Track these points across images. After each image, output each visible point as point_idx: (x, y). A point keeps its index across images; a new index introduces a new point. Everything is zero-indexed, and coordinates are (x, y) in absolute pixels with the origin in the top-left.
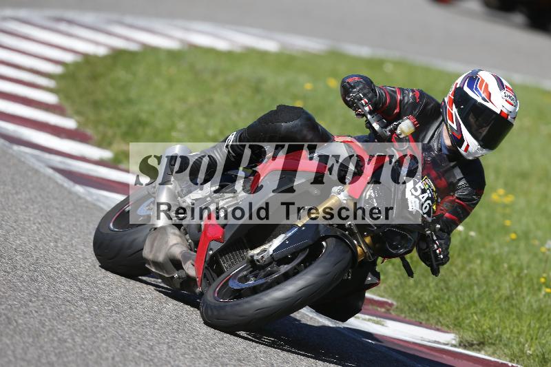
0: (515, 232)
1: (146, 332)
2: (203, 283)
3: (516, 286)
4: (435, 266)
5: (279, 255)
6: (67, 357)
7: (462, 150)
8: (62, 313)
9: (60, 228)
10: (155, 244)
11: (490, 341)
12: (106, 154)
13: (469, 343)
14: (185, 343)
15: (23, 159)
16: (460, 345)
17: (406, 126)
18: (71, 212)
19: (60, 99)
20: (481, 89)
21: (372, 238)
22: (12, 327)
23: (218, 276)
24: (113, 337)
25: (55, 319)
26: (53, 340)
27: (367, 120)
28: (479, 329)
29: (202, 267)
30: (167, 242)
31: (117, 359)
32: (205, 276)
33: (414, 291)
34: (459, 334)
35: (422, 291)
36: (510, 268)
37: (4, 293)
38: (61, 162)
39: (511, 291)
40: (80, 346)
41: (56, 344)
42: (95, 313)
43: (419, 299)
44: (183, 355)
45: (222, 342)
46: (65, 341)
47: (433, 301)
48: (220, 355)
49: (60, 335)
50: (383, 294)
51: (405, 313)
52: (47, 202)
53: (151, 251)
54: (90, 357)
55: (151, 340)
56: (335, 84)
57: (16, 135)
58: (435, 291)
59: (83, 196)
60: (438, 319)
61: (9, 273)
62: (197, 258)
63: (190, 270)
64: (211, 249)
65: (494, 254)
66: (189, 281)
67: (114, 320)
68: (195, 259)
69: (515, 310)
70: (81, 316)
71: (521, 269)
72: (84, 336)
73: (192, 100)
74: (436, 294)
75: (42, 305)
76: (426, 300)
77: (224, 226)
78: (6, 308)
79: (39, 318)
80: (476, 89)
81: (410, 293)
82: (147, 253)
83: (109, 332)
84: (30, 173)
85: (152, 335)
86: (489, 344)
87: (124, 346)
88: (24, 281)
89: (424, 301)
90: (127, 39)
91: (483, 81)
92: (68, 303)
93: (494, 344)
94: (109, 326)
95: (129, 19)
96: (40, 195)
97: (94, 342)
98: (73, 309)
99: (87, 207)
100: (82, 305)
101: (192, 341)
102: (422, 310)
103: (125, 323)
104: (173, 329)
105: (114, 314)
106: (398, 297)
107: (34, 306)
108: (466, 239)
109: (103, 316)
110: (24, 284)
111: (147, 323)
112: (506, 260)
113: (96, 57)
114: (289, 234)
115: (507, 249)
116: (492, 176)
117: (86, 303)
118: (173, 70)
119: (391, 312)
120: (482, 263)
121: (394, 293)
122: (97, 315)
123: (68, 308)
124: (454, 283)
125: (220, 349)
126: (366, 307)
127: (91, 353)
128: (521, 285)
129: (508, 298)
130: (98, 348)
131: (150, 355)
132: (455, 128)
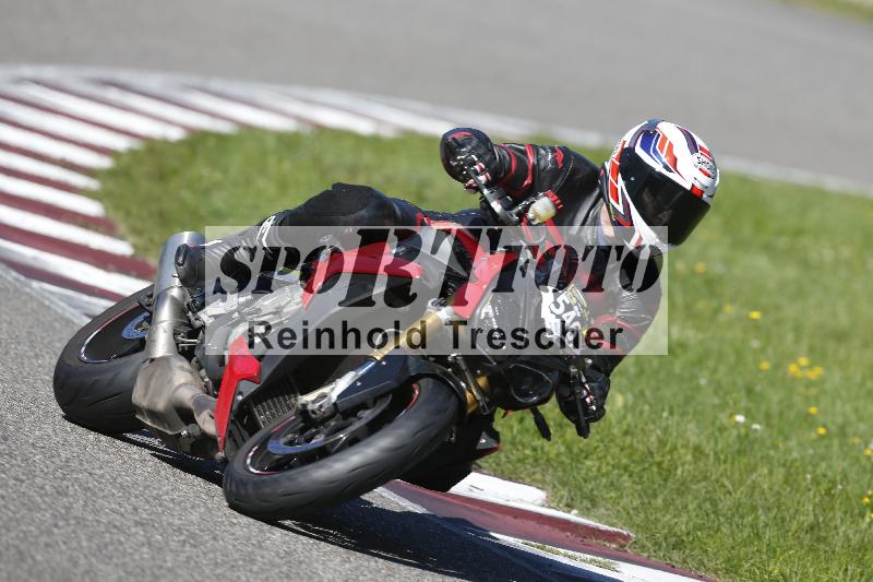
0: (825, 426)
2: (228, 445)
3: (824, 510)
4: (583, 424)
5: (345, 404)
8: (106, 546)
10: (152, 383)
15: (47, 303)
17: (542, 206)
19: (106, 209)
20: (662, 152)
21: (490, 379)
22: (25, 566)
23: (251, 435)
25: (94, 555)
27: (483, 196)
29: (226, 420)
30: (170, 381)
32: (230, 433)
36: (815, 481)
37: (14, 513)
39: (816, 516)
42: (157, 545)
43: (671, 528)
47: (693, 533)
50: (615, 521)
51: (648, 551)
53: (145, 395)
57: (37, 265)
58: (697, 516)
60: (701, 560)
61: (22, 481)
62: (218, 406)
63: (207, 424)
64: (240, 393)
65: (791, 458)
66: (205, 442)
67: (188, 557)
68: (215, 407)
69: (822, 547)
70: (136, 550)
71: (834, 483)
74: (698, 521)
75: (74, 532)
76: (681, 531)
77: (260, 358)
78: (17, 537)
79: (69, 553)
80: (655, 151)
81: (657, 520)
82: (139, 397)
84: (57, 325)
88: (46, 495)
89: (679, 533)
90: (213, 115)
91: (665, 138)
92: (115, 530)
94: (179, 566)
95: (217, 84)
98: (122, 539)
100: (137, 533)
102: (675, 547)
103: (205, 562)
104: (281, 572)
105: (187, 548)
106: (638, 526)
107: (61, 535)
108: (747, 435)
109: (171, 551)
110: (46, 499)
111: (241, 563)
112: (810, 468)
113: (165, 142)
114: (362, 372)
115: (811, 451)
116: (790, 337)
117: (144, 531)
118: (287, 166)
119: (626, 548)
120: (771, 472)
121: (631, 518)
122: (160, 549)
123: (115, 537)
124: (726, 503)
126: (586, 541)
128: (832, 508)
129: (812, 528)
132: (622, 211)
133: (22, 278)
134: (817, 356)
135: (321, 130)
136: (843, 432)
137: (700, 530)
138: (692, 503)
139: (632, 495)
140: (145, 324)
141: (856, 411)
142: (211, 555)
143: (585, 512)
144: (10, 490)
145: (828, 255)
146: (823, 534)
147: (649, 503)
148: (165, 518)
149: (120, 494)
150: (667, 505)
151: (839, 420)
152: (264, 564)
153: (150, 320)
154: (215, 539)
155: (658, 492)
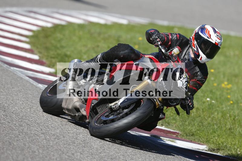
0: (232, 101)
1: (71, 147)
3: (233, 124)
4: (188, 111)
6: (36, 159)
7: (199, 59)
8: (33, 140)
9: (32, 103)
12: (52, 70)
13: (212, 149)
14: (88, 152)
15: (15, 73)
16: (209, 150)
17: (176, 51)
18: (37, 96)
19: (31, 46)
20: (206, 33)
22: (11, 146)
23: (96, 115)
24: (56, 150)
25: (30, 143)
26: (29, 152)
27: (159, 48)
28: (217, 143)
29: (89, 111)
31: (58, 159)
32: (90, 115)
33: (188, 127)
34: (208, 145)
35: (192, 127)
36: (230, 116)
37: (8, 132)
38: (32, 74)
39: (231, 126)
40: (42, 154)
41: (31, 153)
43: (191, 130)
44: (87, 157)
46: (35, 152)
47: (196, 131)
48: (103, 157)
49: (32, 149)
50: (175, 129)
51: (184, 137)
52: (26, 91)
54: (46, 159)
58: (198, 127)
60: (199, 139)
61: (9, 123)
63: (84, 112)
64: (93, 103)
65: (223, 110)
66: (83, 117)
67: (57, 142)
68: (86, 108)
70: (42, 141)
71: (235, 116)
72: (43, 150)
73: (89, 46)
74: (198, 128)
75: (25, 136)
78: (9, 138)
79: (23, 142)
80: (204, 33)
81: (187, 128)
83: (54, 148)
84: (18, 79)
85: (73, 149)
86: (222, 149)
87: (61, 154)
89: (193, 132)
91: (207, 29)
92: (36, 136)
93: (224, 150)
94: (54, 145)
95: (61, 11)
96: (23, 89)
97: (48, 152)
98: (38, 138)
100: (42, 136)
101: (91, 151)
102: (192, 135)
103: (61, 143)
104: (82, 146)
105: (56, 140)
106: (182, 130)
107: (21, 137)
108: (211, 104)
109: (52, 141)
110: (17, 127)
111: (71, 143)
112: (229, 113)
113: (47, 28)
115: (229, 108)
116: (222, 76)
117: (44, 135)
118: (81, 33)
119: (178, 136)
120: (218, 114)
121: (179, 128)
122: (49, 140)
123: (36, 137)
124: (205, 123)
125: (103, 154)
126: (167, 135)
127: (46, 157)
128: (235, 124)
129: (229, 129)
130: (50, 154)
131: (73, 158)
132: (196, 50)
133: (8, 66)
134: (230, 81)
136: (237, 102)
137: (199, 131)
138: (196, 123)
139: (180, 122)
141: (241, 96)
142: (63, 142)
143: (166, 126)
144: (6, 125)
145: (232, 53)
146: (233, 131)
147: (184, 124)
148: (50, 132)
149: (37, 126)
150: (189, 124)
151: (236, 99)
152: (78, 144)
154: (64, 137)
155: (187, 120)
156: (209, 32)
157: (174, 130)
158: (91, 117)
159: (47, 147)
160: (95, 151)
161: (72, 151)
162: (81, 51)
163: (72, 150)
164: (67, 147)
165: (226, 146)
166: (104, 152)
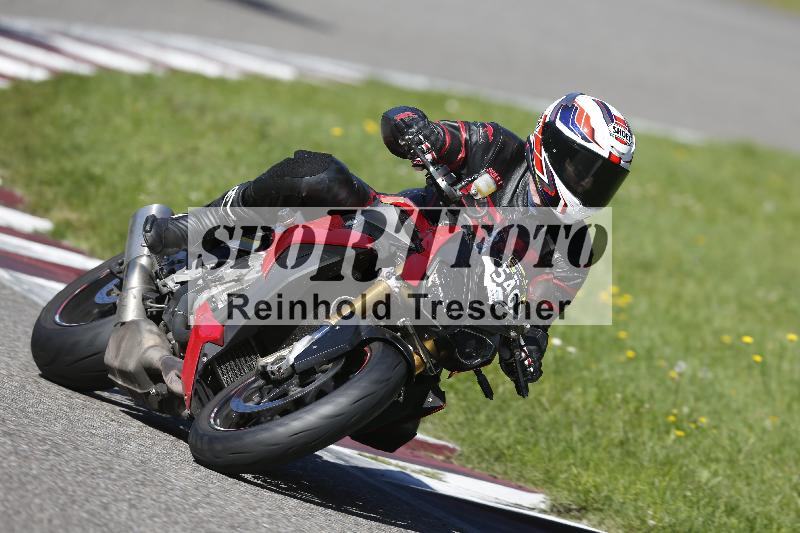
0: (633, 349)
1: (98, 484)
2: (194, 404)
3: (633, 427)
4: (523, 384)
5: (302, 366)
10: (123, 345)
11: (595, 505)
12: (43, 225)
13: (564, 507)
14: (154, 500)
16: (552, 511)
20: (580, 124)
21: (436, 342)
23: (215, 394)
24: (50, 490)
27: (429, 173)
28: (580, 488)
29: (192, 380)
30: (140, 343)
31: (56, 522)
32: (196, 392)
33: (486, 430)
34: (551, 495)
35: (497, 431)
36: (625, 401)
39: (626, 432)
42: (24, 454)
43: (493, 442)
44: (152, 517)
45: (208, 500)
47: (513, 446)
48: (205, 518)
50: (442, 434)
51: (473, 462)
53: (117, 356)
54: (16, 518)
55: (105, 496)
56: (374, 128)
58: (517, 431)
59: (8, 284)
60: (521, 472)
62: (184, 367)
63: (175, 383)
64: (205, 355)
65: (603, 378)
66: (172, 400)
67: (52, 465)
68: (181, 368)
69: (631, 461)
71: (641, 402)
73: (167, 148)
74: (518, 436)
76: (503, 445)
80: (573, 124)
81: (480, 434)
82: (111, 358)
83: (45, 482)
85: (107, 489)
86: (596, 509)
87: (65, 504)
89: (500, 447)
91: (582, 111)
93: (601, 510)
94: (44, 474)
97: (22, 497)
99: (14, 301)
101: (164, 498)
102: (498, 459)
103: (67, 470)
104: (137, 480)
105: (51, 456)
106: (463, 440)
108: (562, 358)
111: (100, 471)
112: (620, 389)
114: (317, 336)
115: (620, 372)
117: (11, 440)
118: (141, 105)
119: (453, 460)
120: (585, 392)
121: (456, 433)
124: (543, 420)
125: (206, 510)
126: (416, 453)
127: (18, 513)
128: (640, 426)
129: (622, 443)
130: (28, 505)
131: (104, 518)
132: (546, 181)
134: (625, 284)
135: (174, 73)
136: (650, 354)
137: (520, 444)
138: (512, 418)
140: (116, 291)
141: (662, 335)
142: (73, 464)
146: (632, 449)
147: (473, 419)
148: (30, 429)
150: (490, 420)
151: (647, 344)
152: (121, 472)
153: (120, 287)
154: (76, 449)
155: (481, 408)
156: (588, 118)
157: (440, 438)
158: (201, 400)
159: (20, 480)
160: (176, 498)
161: (102, 495)
162: (141, 163)
163: (101, 491)
164: (85, 484)
165: (608, 498)
166: (208, 503)
